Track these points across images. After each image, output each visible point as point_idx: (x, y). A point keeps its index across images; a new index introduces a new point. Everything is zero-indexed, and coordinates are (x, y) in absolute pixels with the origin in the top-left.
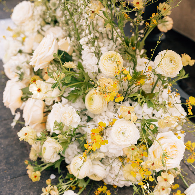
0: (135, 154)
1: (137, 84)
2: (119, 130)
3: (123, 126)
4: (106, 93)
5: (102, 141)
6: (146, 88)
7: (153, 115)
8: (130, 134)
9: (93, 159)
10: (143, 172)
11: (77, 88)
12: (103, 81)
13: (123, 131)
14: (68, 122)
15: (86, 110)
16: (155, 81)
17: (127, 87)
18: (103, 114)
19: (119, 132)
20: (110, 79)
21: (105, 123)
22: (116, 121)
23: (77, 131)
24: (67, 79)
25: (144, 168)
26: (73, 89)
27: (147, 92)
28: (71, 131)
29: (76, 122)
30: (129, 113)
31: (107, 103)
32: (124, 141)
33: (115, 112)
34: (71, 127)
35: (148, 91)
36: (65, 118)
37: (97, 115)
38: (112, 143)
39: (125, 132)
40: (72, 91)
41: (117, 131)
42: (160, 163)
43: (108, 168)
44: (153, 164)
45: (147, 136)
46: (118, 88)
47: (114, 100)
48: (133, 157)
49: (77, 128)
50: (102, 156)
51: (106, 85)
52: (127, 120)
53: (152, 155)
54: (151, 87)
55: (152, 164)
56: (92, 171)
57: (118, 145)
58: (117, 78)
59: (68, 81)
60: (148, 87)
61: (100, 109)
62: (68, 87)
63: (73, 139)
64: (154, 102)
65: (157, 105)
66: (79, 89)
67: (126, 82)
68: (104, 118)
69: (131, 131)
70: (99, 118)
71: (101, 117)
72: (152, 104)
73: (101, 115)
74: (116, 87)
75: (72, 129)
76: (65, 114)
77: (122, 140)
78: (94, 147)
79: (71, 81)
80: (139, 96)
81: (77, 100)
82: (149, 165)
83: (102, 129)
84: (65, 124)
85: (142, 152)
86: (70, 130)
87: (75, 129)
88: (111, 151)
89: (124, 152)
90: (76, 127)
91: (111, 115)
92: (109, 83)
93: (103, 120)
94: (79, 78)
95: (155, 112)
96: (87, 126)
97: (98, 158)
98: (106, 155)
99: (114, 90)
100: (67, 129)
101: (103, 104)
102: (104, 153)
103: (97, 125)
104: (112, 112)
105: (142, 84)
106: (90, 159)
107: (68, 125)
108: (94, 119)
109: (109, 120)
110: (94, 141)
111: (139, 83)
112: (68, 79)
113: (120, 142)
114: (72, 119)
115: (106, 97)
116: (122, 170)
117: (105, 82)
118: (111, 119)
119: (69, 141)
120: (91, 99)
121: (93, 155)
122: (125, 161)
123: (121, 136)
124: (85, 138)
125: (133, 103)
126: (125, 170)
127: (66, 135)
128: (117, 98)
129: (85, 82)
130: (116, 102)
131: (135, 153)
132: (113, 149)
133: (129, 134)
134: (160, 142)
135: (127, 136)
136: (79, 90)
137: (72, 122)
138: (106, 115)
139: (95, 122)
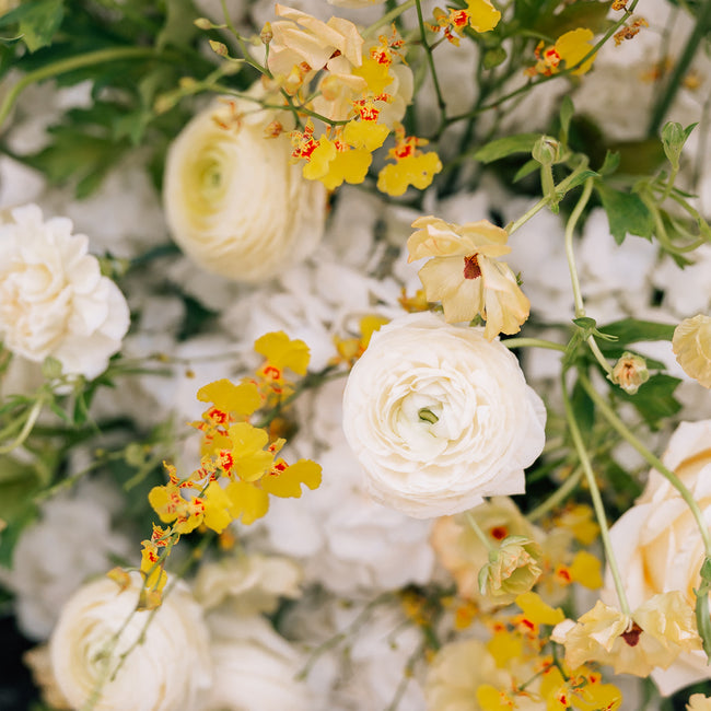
0: (507, 563)
1: (541, 66)
2: (398, 393)
3: (424, 365)
4: (308, 122)
5: (280, 467)
6: (610, 103)
7: (658, 297)
8: (475, 420)
9: (214, 599)
10: (563, 690)
11: (105, 94)
12: (292, 36)
13: (431, 398)
14: (35, 328)
15: (172, 250)
16: (676, 49)
17: (471, 91)
18: (295, 280)
19: (400, 403)
20: (344, 24)
21: (299, 342)
22: (383, 327)
23: (107, 403)
24: (30, 20)
25: (573, 661)
26: (78, 95)
27: (616, 131)
28: (60, 400)
29: (98, 336)
30: (473, 268)
31: (321, 200)
32: (434, 470)
33: (384, 272)
34: (60, 365)
35: (624, 124)
36: (15, 303)
37: (252, 288)
38: (356, 490)
39: (441, 406)
40: (76, 115)
41: (386, 396)
42: (684, 628)
43: (326, 668)
44: (632, 636)
45: (602, 442)
46: (401, 91)
47: (372, 175)
48: (497, 585)
49: (103, 380)
50: (281, 580)
51: (316, 65)
52: (455, 323)
53: (634, 579)
54: (647, 93)
55: (625, 635)
56: (203, 680)
57: (387, 499)
58: (394, 14)
59: (37, 31)
60: (623, 93)
61: (270, 240)
62: (41, 82)
63: (81, 461)
64: (658, 195)
65: (681, 222)
66: (123, 97)
67: (462, 55)
68: (301, 315)
69: (480, 401)
70: (268, 311)
71: (279, 303)
72: (645, 212)
73: (277, 287)
74: (388, 80)
75: (63, 379)
76: (13, 276)
77: (421, 464)
78: (218, 507)
79: (61, 37)
80: (548, 151)
81: (112, 182)
82: (606, 638)
83: (280, 382)
84: (18, 350)
85: (568, 557)
86: (48, 388)
87: (90, 388)
88: (345, 547)
89: (437, 553)
90: (93, 366)
91: (353, 288)
92: (337, 53)
93: (293, 321)
94: (126, 20)
95: (667, 276)
96: (180, 369)
97: (255, 596)
98: (312, 574)
99: (369, 106)
100: (32, 388)
101: (292, 209)
102: (299, 562)
103: (252, 362)
104: (360, 268)
105: (578, 66)
106: (198, 598)
107: (39, 358)
108: (233, 314)
109: (338, 326)
110: (221, 461)
111: (550, 61)
112: (42, 19)
113: (404, 475)
114: (69, 315)
115: (310, 151)
116: (423, 683)
117: (306, 44)
118: (348, 318)
119: (44, 472)
120: (208, 171)
121: (214, 577)
122: (447, 622)
123: (412, 430)
124: (157, 450)
125: (511, 207)
126: (440, 682)
127: (21, 428)
128: (394, 162)
129: (169, 47)
130: (386, 199)
131: (511, 553)
132: (363, 531)
133: (466, 420)
134: (688, 484)
135: (454, 435)
136: (122, 110)
137: (65, 331)
138: (314, 292)
139: (234, 339)
